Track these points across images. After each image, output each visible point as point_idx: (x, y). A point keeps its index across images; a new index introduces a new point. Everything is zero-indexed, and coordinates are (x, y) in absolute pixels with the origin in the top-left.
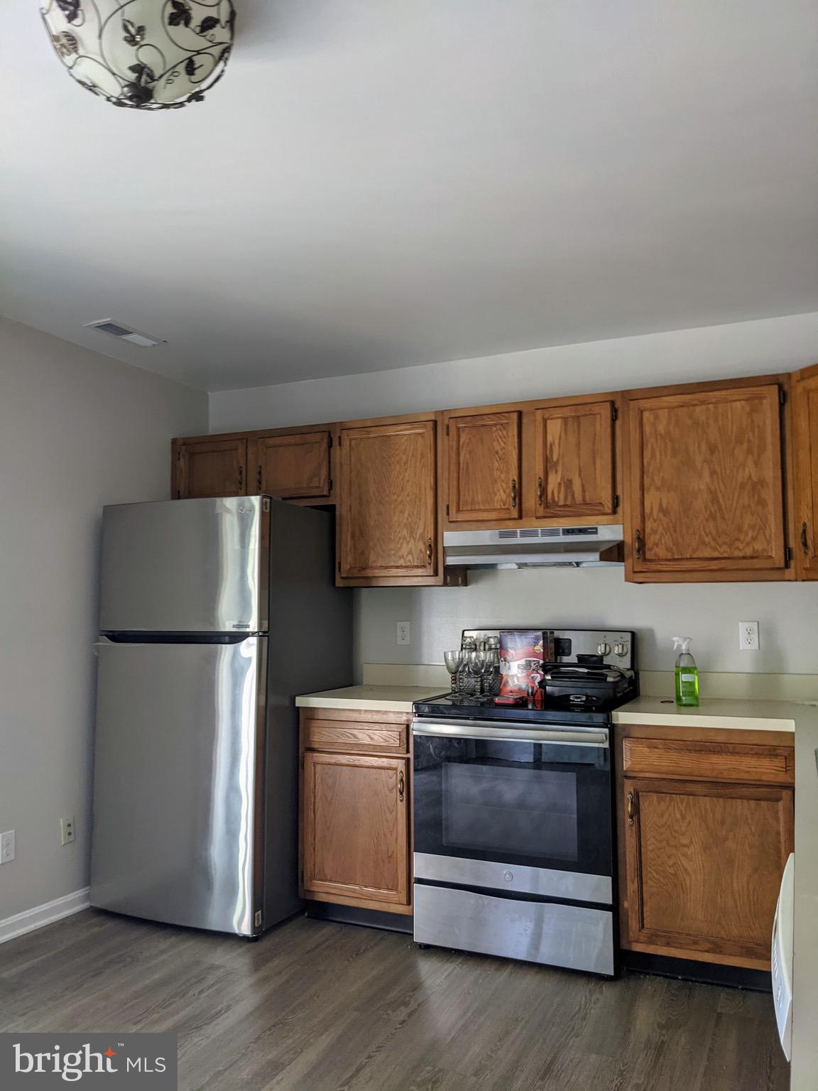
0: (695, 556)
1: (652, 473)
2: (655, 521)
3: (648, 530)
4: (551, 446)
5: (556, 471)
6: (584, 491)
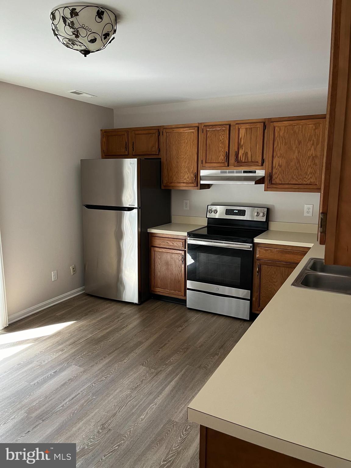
0: (290, 183)
1: (277, 151)
2: (276, 169)
3: (274, 173)
4: (241, 139)
5: (242, 149)
6: (252, 157)
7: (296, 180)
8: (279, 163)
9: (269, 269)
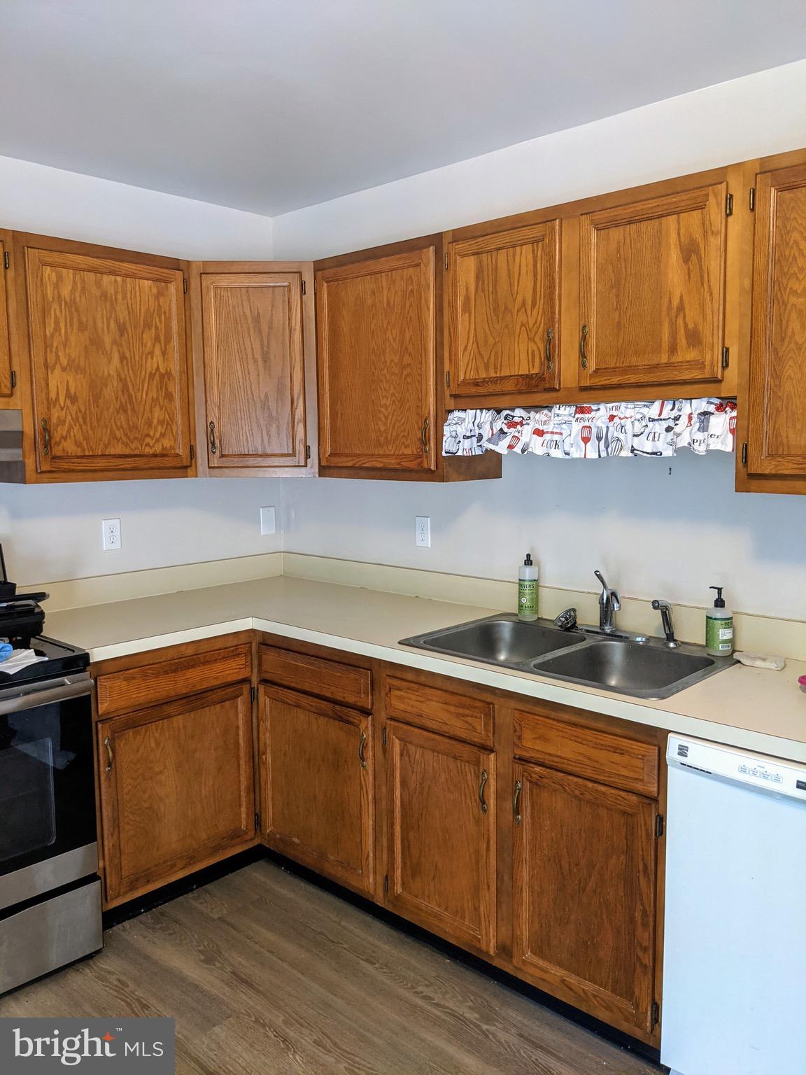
0: (107, 453)
1: (56, 349)
2: (62, 409)
3: (54, 420)
7: (126, 445)
8: (68, 389)
9: (139, 738)
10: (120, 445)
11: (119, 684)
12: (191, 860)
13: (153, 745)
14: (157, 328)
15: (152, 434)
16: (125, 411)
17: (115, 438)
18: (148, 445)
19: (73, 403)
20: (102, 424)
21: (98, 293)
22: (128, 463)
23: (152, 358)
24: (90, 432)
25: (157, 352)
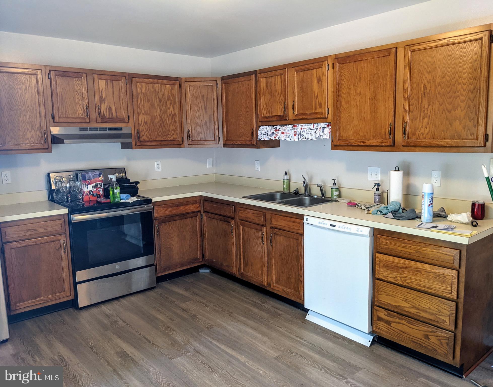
0: (156, 140)
1: (141, 108)
2: (143, 126)
3: (140, 130)
4: (101, 91)
5: (105, 103)
6: (116, 112)
7: (162, 137)
8: (144, 120)
9: (166, 226)
10: (160, 138)
11: (160, 209)
12: (182, 265)
13: (171, 228)
14: (171, 100)
15: (170, 134)
16: (162, 127)
17: (159, 135)
18: (169, 137)
19: (146, 125)
20: (155, 131)
21: (153, 90)
22: (163, 143)
23: (170, 110)
24: (151, 134)
25: (171, 108)
